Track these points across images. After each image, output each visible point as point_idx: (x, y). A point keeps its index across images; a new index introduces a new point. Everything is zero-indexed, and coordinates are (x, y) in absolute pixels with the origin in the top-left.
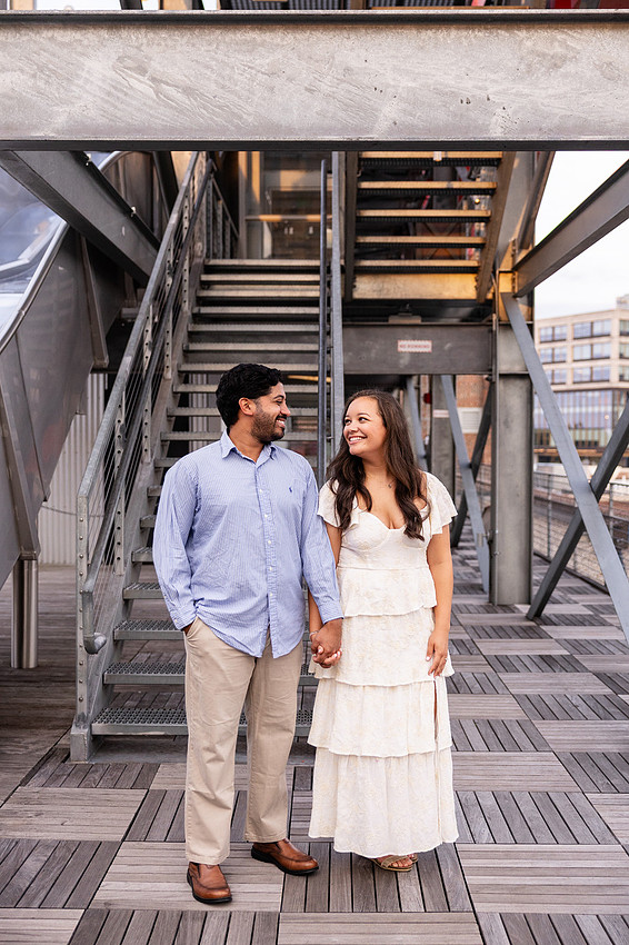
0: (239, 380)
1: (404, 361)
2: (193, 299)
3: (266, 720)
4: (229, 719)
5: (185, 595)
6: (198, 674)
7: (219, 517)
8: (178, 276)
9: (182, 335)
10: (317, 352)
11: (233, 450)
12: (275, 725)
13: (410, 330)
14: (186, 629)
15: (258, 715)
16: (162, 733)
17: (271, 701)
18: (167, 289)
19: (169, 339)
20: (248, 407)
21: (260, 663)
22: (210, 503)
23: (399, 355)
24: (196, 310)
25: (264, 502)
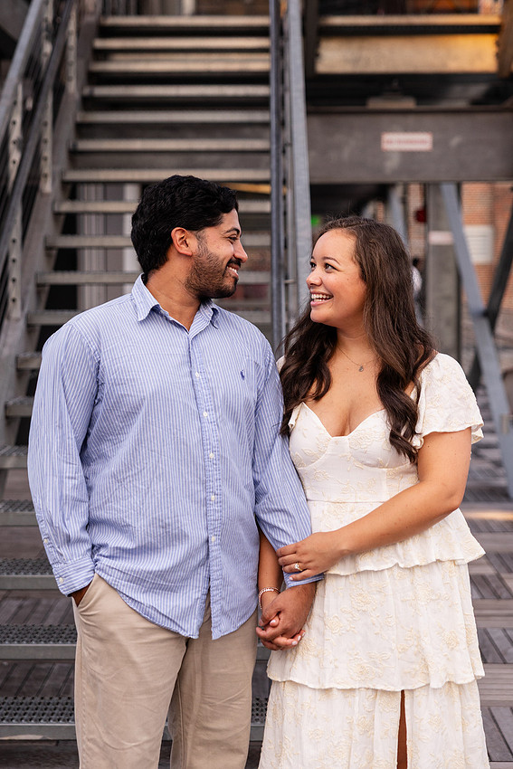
0: (173, 199)
1: (392, 164)
2: (83, 76)
3: (203, 736)
4: (146, 738)
5: (80, 541)
6: (97, 668)
7: (132, 413)
8: (60, 40)
9: (67, 129)
10: (267, 152)
11: (155, 310)
12: (218, 743)
13: (400, 119)
14: (79, 595)
15: (191, 729)
16: (38, 737)
17: (212, 705)
18: (44, 60)
19: (48, 134)
20: (186, 243)
21: (195, 648)
22: (119, 391)
23: (385, 155)
24: (87, 91)
25: (203, 392)
